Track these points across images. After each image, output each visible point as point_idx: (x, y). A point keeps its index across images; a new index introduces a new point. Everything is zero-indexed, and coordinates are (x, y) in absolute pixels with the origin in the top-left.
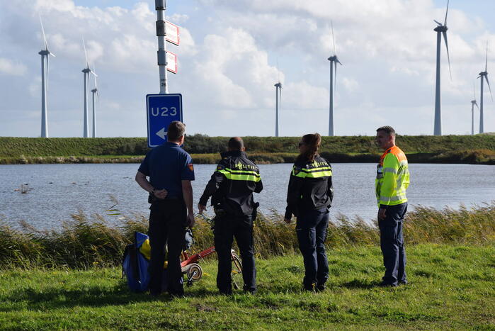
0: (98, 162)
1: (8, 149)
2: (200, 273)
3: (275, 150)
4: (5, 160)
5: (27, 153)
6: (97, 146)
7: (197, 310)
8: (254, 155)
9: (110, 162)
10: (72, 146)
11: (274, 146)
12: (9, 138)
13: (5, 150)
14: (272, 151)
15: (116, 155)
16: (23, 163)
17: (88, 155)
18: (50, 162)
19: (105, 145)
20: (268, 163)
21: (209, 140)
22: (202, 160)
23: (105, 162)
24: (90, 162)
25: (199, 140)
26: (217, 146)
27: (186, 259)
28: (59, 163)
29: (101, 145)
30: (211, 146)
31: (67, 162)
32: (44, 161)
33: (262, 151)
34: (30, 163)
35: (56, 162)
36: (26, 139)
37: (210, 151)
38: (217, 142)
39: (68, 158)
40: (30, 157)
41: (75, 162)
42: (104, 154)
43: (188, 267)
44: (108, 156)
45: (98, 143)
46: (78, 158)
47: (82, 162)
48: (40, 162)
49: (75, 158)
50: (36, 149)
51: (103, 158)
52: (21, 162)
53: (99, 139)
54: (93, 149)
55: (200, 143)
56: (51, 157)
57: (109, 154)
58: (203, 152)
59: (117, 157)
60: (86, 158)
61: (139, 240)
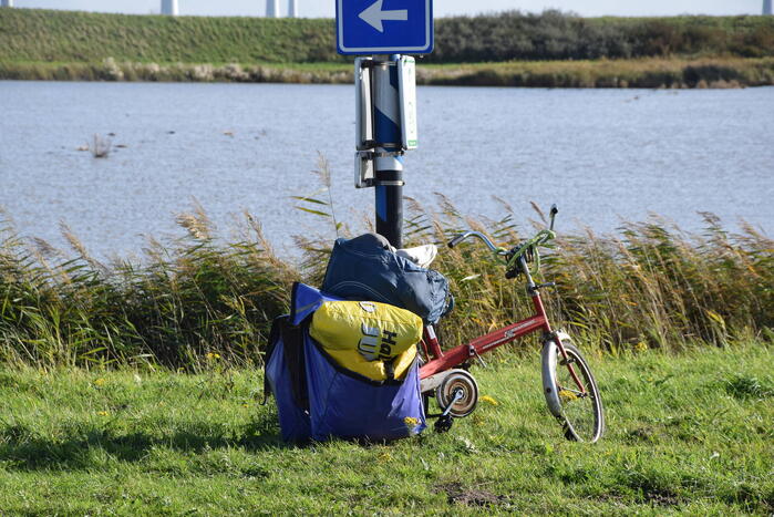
0: (296, 81)
1: (76, 43)
2: (472, 395)
3: (755, 49)
4: (66, 70)
5: (121, 54)
6: (295, 39)
7: (450, 501)
8: (696, 64)
9: (326, 82)
10: (233, 37)
11: (755, 41)
12: (76, 14)
13: (66, 43)
14: (748, 54)
15: (342, 62)
16: (112, 78)
17: (270, 61)
18: (177, 78)
19: (312, 36)
20: (733, 86)
21: (580, 25)
22: (560, 78)
23: (314, 81)
24: (277, 80)
25: (554, 24)
26: (600, 40)
27: (436, 358)
28: (198, 80)
29: (306, 38)
30: (582, 40)
31: (219, 77)
32: (162, 73)
33: (720, 54)
34: (127, 78)
35: (192, 78)
36: (119, 18)
37: (581, 54)
38: (600, 32)
39: (222, 68)
40: (129, 64)
41: (239, 80)
42: (311, 60)
43: (440, 377)
44: (321, 66)
45: (296, 32)
46: (246, 70)
47: (257, 78)
48: (153, 78)
49: (238, 69)
50: (143, 42)
51: (308, 70)
52: (105, 76)
53: (301, 23)
54: (283, 46)
55: (556, 32)
56: (181, 65)
57: (324, 60)
58: (563, 56)
59: (343, 67)
60: (267, 70)
61: (303, 304)
